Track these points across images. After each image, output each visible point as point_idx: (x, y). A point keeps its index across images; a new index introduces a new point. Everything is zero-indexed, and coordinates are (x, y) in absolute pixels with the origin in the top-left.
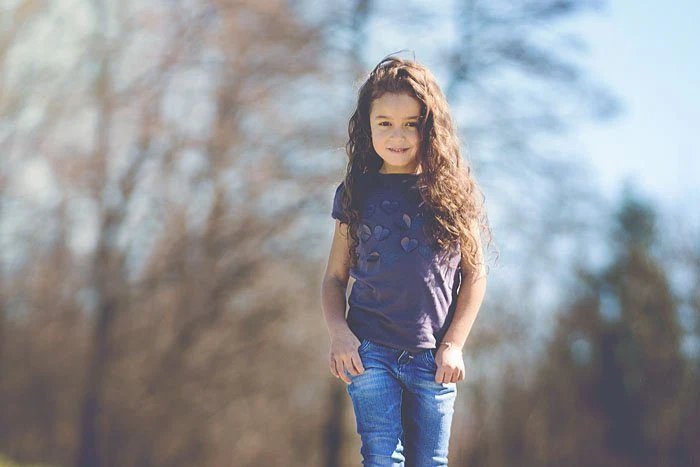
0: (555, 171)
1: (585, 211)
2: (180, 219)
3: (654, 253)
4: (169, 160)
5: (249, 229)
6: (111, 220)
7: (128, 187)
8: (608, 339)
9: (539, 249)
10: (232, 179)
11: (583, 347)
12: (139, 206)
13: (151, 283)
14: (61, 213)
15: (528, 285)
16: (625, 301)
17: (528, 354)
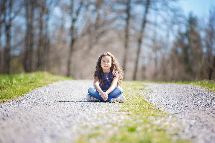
0: (174, 10)
1: (181, 19)
2: (89, 20)
3: (196, 29)
4: (87, 7)
5: (105, 23)
6: (74, 21)
7: (78, 13)
8: (186, 49)
9: (170, 28)
10: (101, 12)
11: (180, 50)
12: (80, 18)
13: (83, 35)
14: (63, 19)
15: (168, 36)
16: (189, 40)
17: (167, 52)
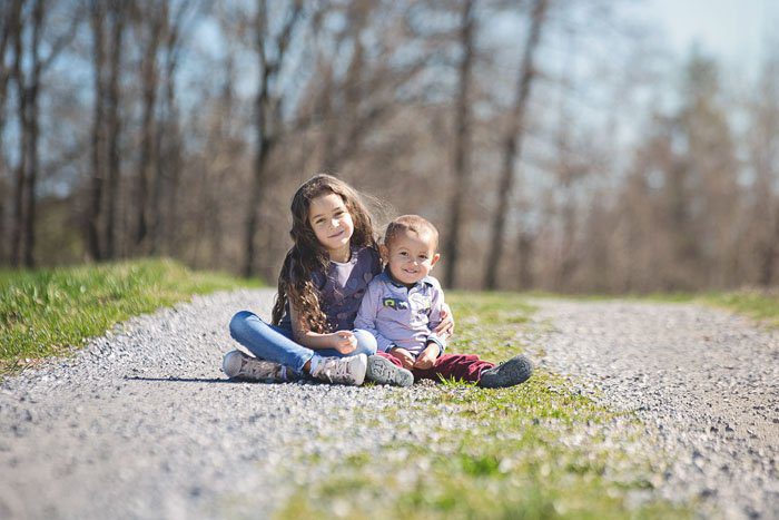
0: (635, 32)
1: (660, 66)
2: (326, 72)
3: (717, 102)
4: (317, 20)
5: (385, 77)
6: (269, 70)
7: (283, 43)
8: (678, 171)
9: (622, 96)
10: (369, 38)
11: (657, 179)
12: (292, 60)
13: (302, 123)
14: (229, 64)
15: (612, 127)
16: (693, 140)
17: (610, 185)
